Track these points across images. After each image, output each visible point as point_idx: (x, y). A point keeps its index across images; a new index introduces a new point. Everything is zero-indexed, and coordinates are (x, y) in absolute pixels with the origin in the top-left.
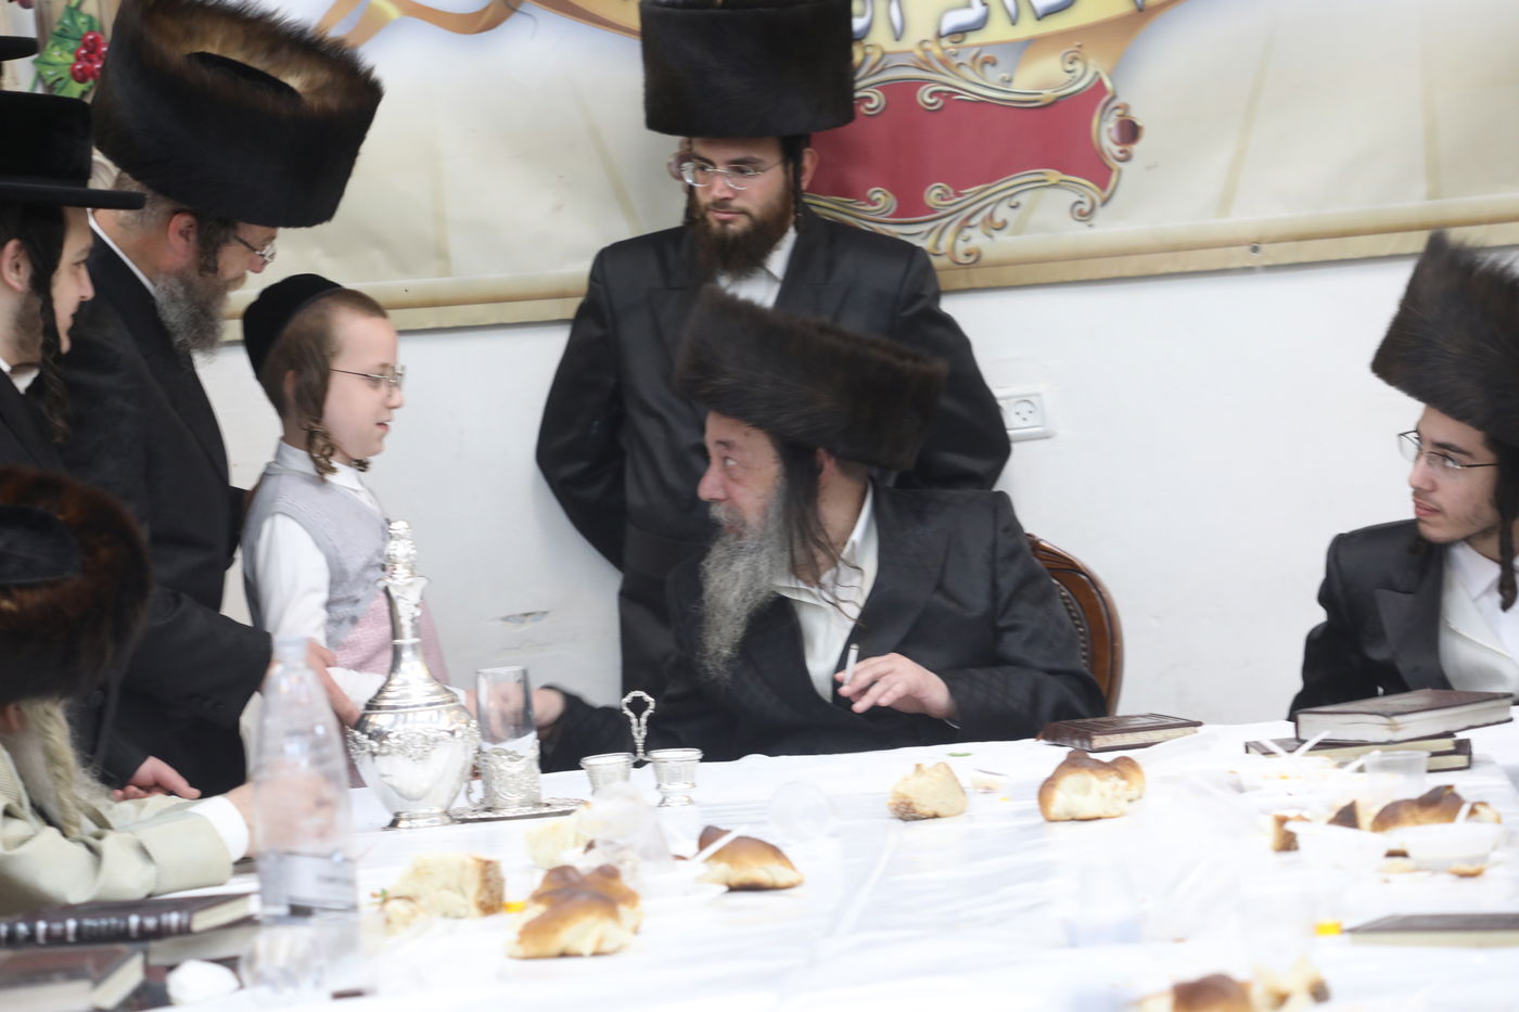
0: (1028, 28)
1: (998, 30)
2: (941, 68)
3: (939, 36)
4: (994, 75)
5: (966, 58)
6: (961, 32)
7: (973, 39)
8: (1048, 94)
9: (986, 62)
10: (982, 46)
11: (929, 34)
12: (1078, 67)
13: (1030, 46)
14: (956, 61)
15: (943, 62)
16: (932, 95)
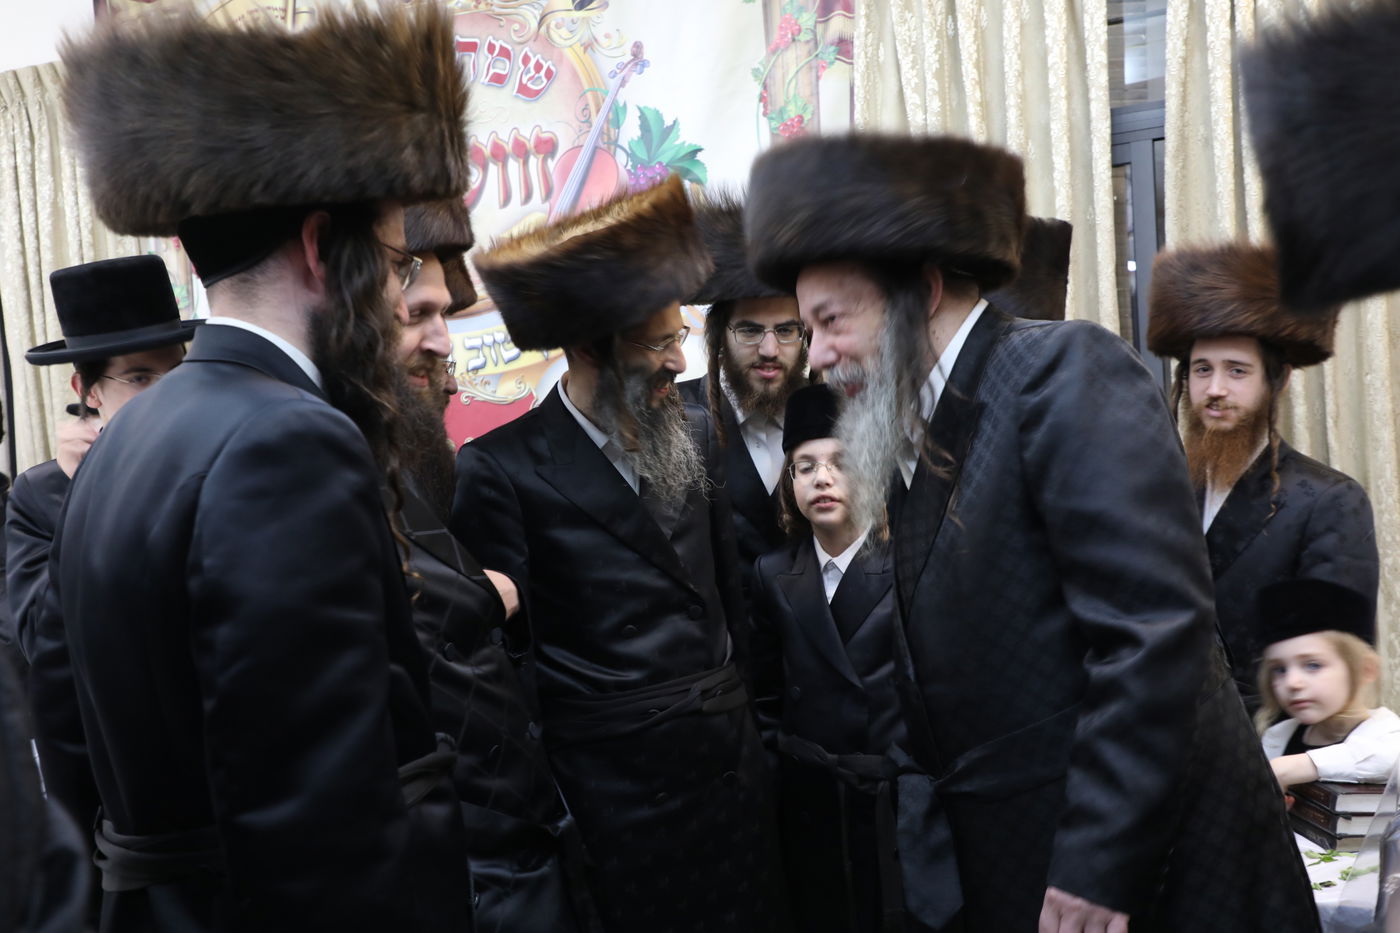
0: (502, 368)
1: (490, 369)
2: (469, 385)
3: (468, 371)
4: (489, 389)
5: (478, 381)
6: (476, 369)
7: (481, 372)
8: (511, 398)
9: (486, 383)
10: (484, 376)
11: (464, 370)
12: (522, 386)
13: (501, 376)
14: (474, 383)
15: (470, 382)
16: (467, 397)
